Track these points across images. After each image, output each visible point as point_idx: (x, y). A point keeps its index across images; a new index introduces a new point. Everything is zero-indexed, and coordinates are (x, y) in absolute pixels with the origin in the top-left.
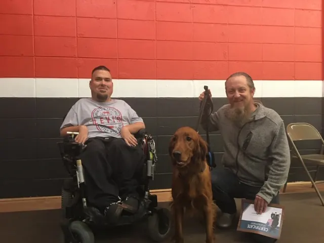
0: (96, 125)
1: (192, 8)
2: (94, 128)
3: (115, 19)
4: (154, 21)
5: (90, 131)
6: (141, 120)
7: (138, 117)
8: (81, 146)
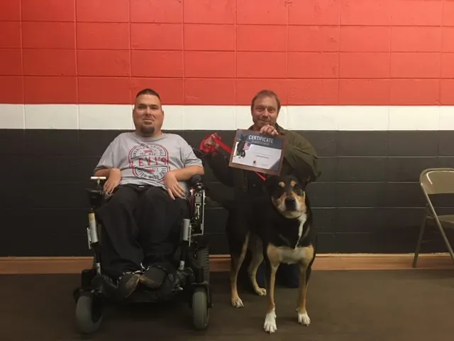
0: (132, 167)
1: (288, 5)
2: (129, 173)
3: (181, 23)
5: (124, 175)
6: (198, 163)
7: (196, 158)
8: (104, 195)
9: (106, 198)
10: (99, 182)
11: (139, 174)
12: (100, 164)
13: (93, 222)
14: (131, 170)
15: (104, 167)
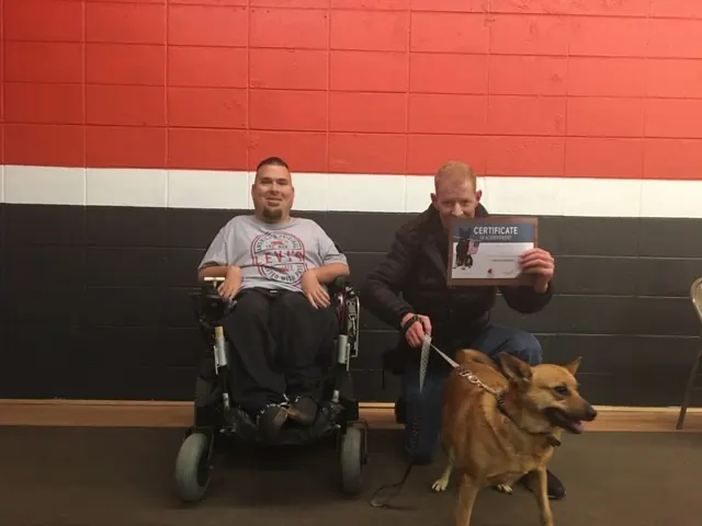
0: (258, 265)
2: (254, 272)
4: (405, 52)
5: (246, 275)
6: (343, 260)
8: (227, 302)
10: (215, 284)
11: (268, 274)
12: (207, 259)
13: (221, 339)
14: (256, 268)
15: (214, 264)
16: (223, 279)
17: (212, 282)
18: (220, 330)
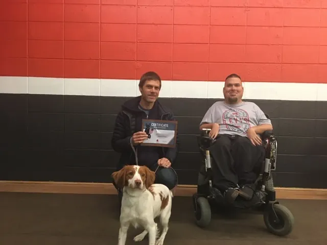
0: (226, 124)
1: (246, 12)
2: (224, 127)
5: (221, 129)
7: (266, 118)
8: (211, 140)
9: (213, 142)
10: (207, 132)
11: (231, 128)
12: (203, 121)
13: (208, 156)
14: (225, 126)
15: (206, 123)
16: (210, 130)
17: (205, 131)
18: (208, 151)
